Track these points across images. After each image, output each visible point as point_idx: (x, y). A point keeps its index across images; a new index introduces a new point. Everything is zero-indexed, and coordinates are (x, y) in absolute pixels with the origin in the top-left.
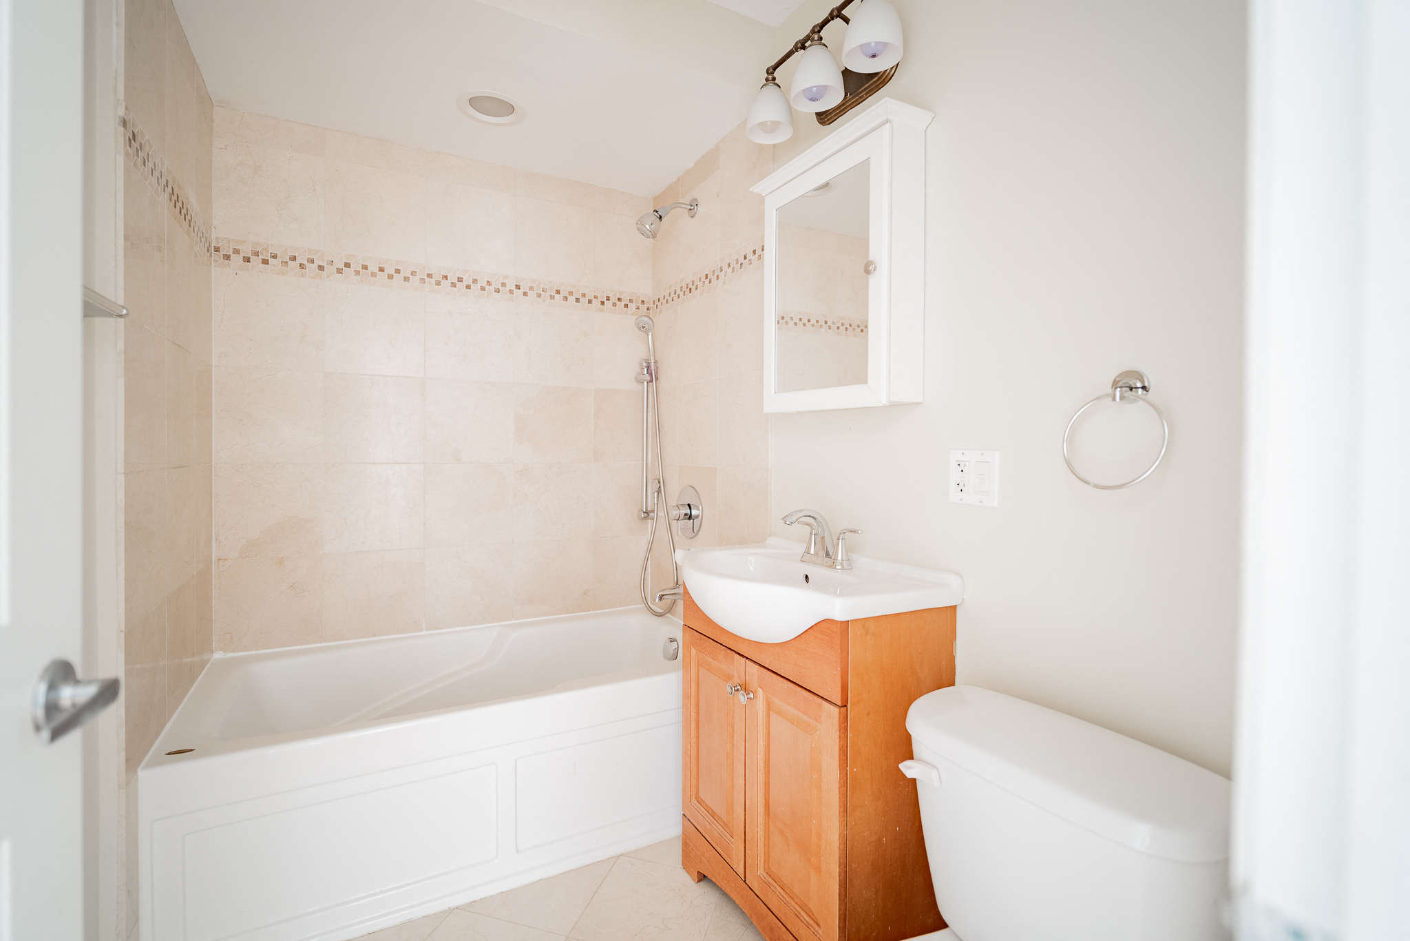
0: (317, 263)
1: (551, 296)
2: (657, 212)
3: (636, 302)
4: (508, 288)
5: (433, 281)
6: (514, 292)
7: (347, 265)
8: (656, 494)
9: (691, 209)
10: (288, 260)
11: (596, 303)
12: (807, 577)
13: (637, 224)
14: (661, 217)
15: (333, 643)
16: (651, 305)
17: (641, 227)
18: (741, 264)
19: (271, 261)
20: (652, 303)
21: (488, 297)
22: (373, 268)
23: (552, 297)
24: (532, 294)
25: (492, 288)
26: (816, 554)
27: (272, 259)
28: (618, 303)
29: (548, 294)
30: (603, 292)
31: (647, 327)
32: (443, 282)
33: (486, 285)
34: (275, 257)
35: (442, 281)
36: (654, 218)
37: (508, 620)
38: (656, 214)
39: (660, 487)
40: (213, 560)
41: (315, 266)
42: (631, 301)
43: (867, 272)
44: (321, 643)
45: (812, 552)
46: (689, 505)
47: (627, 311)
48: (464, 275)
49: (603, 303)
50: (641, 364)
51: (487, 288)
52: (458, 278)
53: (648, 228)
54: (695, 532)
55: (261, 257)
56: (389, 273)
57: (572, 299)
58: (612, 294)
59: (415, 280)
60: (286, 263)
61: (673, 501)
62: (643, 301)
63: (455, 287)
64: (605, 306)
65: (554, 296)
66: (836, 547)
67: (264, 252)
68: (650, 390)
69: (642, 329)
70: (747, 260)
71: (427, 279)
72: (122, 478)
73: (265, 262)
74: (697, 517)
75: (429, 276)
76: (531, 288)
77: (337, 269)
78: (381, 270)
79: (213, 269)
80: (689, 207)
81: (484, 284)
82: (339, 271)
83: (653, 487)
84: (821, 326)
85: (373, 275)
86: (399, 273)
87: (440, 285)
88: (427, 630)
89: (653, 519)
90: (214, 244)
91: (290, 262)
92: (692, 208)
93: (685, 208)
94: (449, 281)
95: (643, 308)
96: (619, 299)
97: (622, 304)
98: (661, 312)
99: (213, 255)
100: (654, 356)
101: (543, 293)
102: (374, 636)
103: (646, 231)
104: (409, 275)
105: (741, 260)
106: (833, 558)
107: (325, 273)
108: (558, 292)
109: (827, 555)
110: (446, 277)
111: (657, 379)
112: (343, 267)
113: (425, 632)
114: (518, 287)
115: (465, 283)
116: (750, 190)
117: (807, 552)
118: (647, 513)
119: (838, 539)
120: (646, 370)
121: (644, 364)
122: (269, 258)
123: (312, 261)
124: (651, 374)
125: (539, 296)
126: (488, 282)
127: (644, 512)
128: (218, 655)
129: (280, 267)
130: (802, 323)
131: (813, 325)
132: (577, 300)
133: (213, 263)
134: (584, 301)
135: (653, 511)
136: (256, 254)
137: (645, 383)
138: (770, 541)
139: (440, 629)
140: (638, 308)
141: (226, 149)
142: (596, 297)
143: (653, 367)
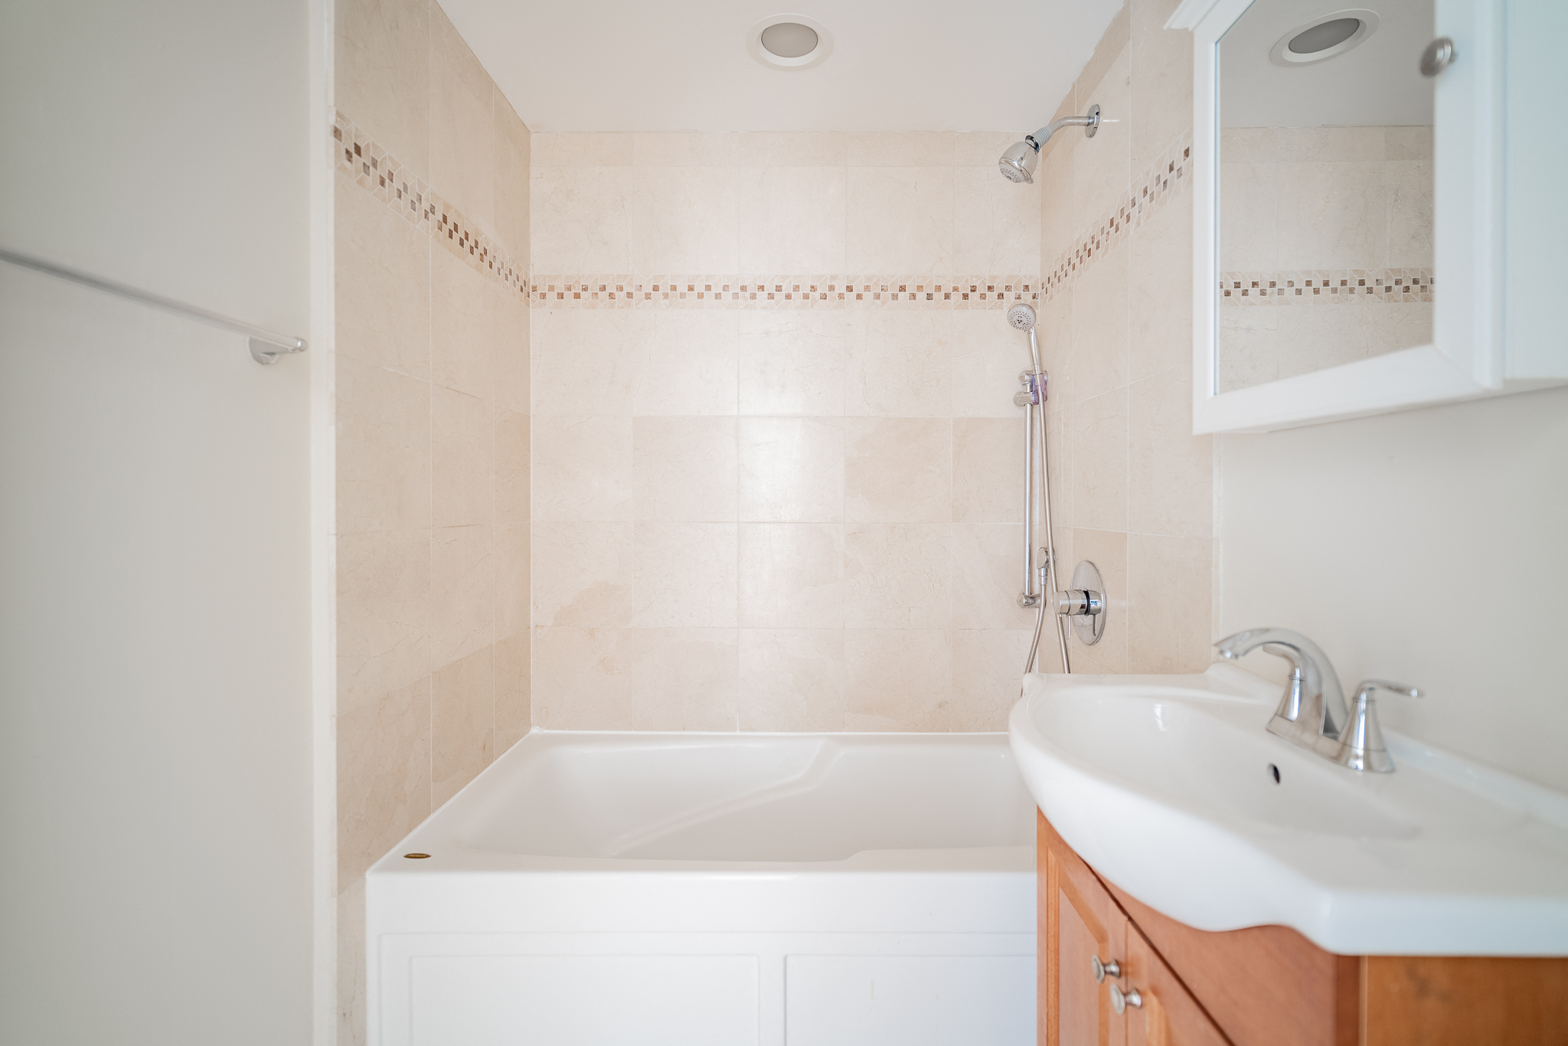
0: (626, 290)
1: (893, 295)
2: (1032, 138)
3: (1016, 289)
4: (837, 291)
5: (747, 294)
6: (845, 296)
7: (656, 288)
8: (1043, 570)
9: (1089, 124)
10: (598, 291)
11: (956, 297)
12: (1276, 772)
13: (1000, 163)
14: (1037, 145)
15: (640, 733)
16: (1039, 291)
17: (1008, 167)
18: (1165, 183)
19: (583, 294)
20: (1040, 286)
21: (812, 306)
22: (682, 288)
23: (895, 297)
24: (868, 296)
25: (817, 294)
26: (1302, 722)
27: (584, 292)
28: (988, 294)
29: (889, 294)
30: (967, 280)
31: (1025, 320)
32: (759, 294)
33: (809, 292)
34: (585, 289)
35: (757, 293)
36: (1027, 148)
37: (837, 731)
38: (1030, 142)
39: (1047, 562)
40: (531, 627)
41: (623, 294)
42: (1008, 288)
43: (1430, 67)
44: (630, 730)
45: (1294, 714)
46: (1087, 593)
47: (1003, 303)
48: (783, 282)
49: (965, 296)
50: (1021, 378)
51: (811, 294)
52: (777, 286)
53: (1016, 165)
54: (1097, 634)
55: (573, 291)
56: (698, 291)
57: (921, 296)
58: (979, 281)
59: (727, 296)
60: (596, 294)
61: (1066, 584)
62: (1027, 287)
63: (773, 298)
64: (969, 300)
65: (897, 295)
66: (1351, 714)
67: (576, 285)
68: (1036, 416)
69: (1018, 325)
70: (1175, 172)
71: (741, 293)
72: (333, 539)
73: (577, 296)
74: (1099, 610)
75: (743, 288)
76: (867, 288)
77: (646, 294)
78: (691, 289)
79: (531, 310)
80: (1086, 121)
81: (808, 290)
82: (648, 296)
83: (1039, 558)
84: (1352, 290)
85: (683, 296)
86: (710, 290)
87: (755, 298)
88: (740, 730)
89: (1039, 608)
90: (532, 284)
91: (600, 293)
92: (1091, 121)
93: (1079, 124)
94: (766, 292)
95: (1027, 297)
96: (990, 288)
97: (995, 294)
98: (1051, 297)
99: (531, 295)
100: (1041, 365)
101: (883, 292)
102: (684, 729)
103: (1013, 170)
104: (721, 291)
105: (1165, 175)
106: (1341, 738)
107: (633, 301)
108: (903, 289)
109: (1329, 729)
110: (762, 288)
111: (1045, 398)
112: (651, 291)
113: (738, 733)
114: (850, 289)
115: (784, 292)
116: (1165, 27)
117: (1283, 713)
118: (1031, 598)
119: (1356, 700)
120: (1029, 386)
121: (1027, 378)
122: (581, 291)
123: (621, 289)
124: (1036, 393)
125: (877, 296)
126: (812, 287)
127: (1026, 597)
128: (535, 730)
129: (591, 299)
130: (1311, 289)
131: (1335, 290)
132: (929, 297)
133: (531, 304)
134: (938, 296)
135: (1039, 596)
136: (569, 289)
137: (1028, 406)
138: (1213, 672)
139: (755, 731)
140: (1019, 298)
141: (541, 178)
142: (956, 289)
143: (1038, 382)
